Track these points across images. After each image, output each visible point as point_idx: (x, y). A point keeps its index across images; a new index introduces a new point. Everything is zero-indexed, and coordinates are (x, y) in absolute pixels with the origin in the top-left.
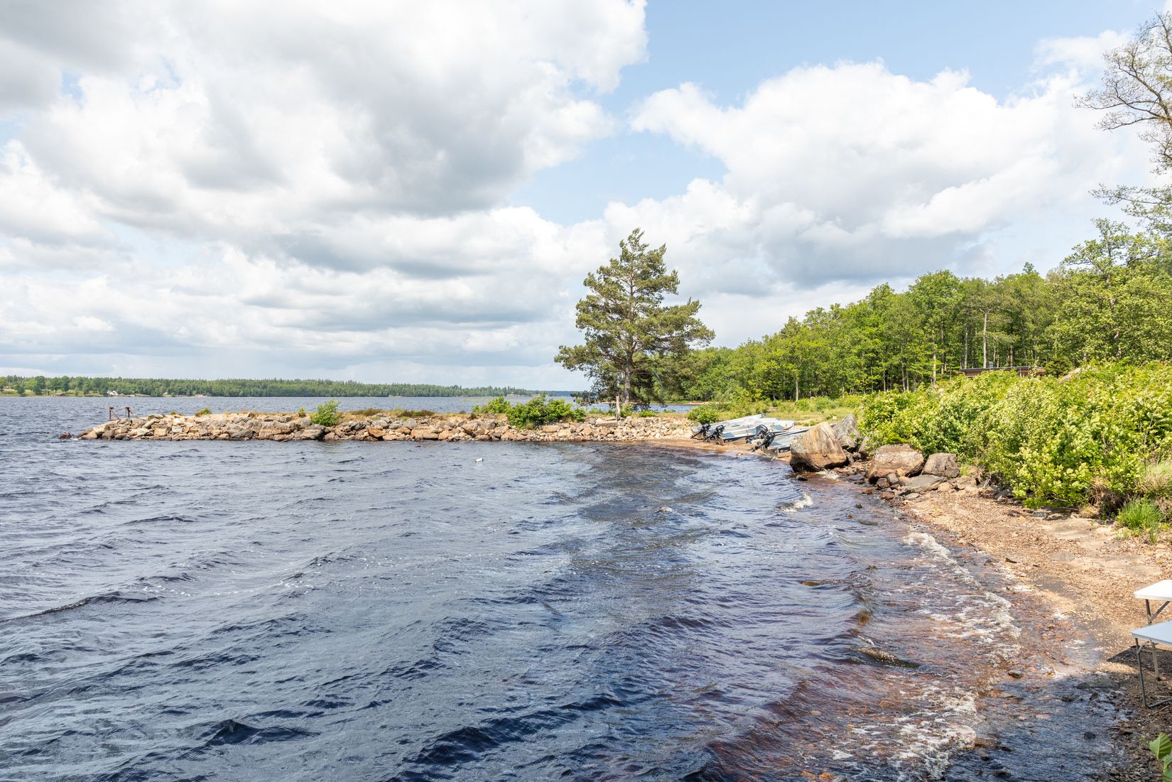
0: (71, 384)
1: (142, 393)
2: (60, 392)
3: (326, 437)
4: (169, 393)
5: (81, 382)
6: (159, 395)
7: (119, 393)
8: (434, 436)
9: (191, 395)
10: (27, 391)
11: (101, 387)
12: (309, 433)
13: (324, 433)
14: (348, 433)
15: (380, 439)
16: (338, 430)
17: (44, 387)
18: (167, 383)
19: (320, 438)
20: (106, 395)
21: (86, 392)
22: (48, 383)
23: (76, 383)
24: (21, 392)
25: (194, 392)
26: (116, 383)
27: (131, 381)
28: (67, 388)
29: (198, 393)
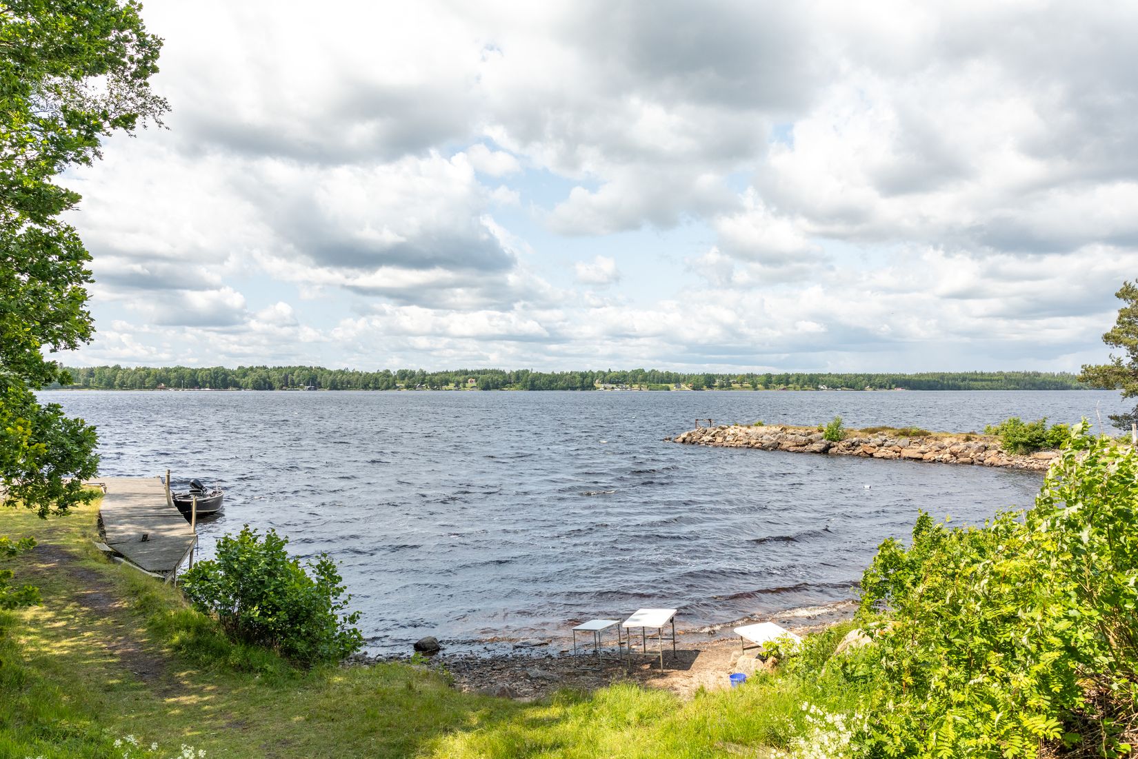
0: (790, 380)
1: (847, 387)
2: (782, 386)
3: (831, 451)
4: (871, 387)
5: (799, 377)
6: (862, 389)
7: (828, 387)
8: (920, 456)
9: (890, 388)
10: (759, 386)
11: (813, 382)
12: (816, 447)
13: (829, 447)
14: (848, 448)
15: (871, 455)
16: (841, 445)
17: (771, 382)
18: (870, 377)
19: (825, 451)
20: (818, 389)
21: (802, 387)
22: (773, 379)
23: (794, 378)
24: (755, 387)
25: (893, 386)
26: (826, 378)
27: (838, 376)
28: (788, 383)
29: (897, 387)
